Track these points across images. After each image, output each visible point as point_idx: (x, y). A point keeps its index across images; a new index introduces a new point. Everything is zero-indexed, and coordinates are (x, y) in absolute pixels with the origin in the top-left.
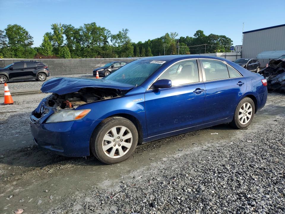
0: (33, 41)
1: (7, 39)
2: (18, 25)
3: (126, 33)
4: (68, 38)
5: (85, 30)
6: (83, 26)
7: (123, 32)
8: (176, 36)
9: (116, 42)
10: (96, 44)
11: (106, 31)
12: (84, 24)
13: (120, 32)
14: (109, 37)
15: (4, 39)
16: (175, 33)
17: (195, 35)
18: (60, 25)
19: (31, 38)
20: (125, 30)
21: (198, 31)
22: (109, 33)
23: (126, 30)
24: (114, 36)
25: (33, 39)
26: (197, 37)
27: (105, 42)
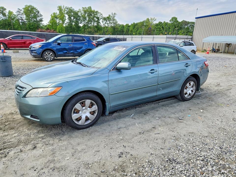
0: (43, 18)
1: (25, 16)
2: (32, 5)
3: (114, 16)
4: (70, 18)
5: (83, 12)
6: (81, 9)
7: (112, 15)
8: (154, 21)
9: (106, 23)
10: (91, 23)
11: (99, 14)
12: (82, 7)
13: (110, 15)
14: (101, 19)
15: (22, 16)
16: (154, 18)
17: (170, 21)
18: (64, 7)
19: (41, 16)
20: (113, 13)
21: (173, 18)
22: (101, 15)
23: (115, 13)
24: (104, 18)
25: (43, 17)
26: (172, 22)
27: (98, 22)
